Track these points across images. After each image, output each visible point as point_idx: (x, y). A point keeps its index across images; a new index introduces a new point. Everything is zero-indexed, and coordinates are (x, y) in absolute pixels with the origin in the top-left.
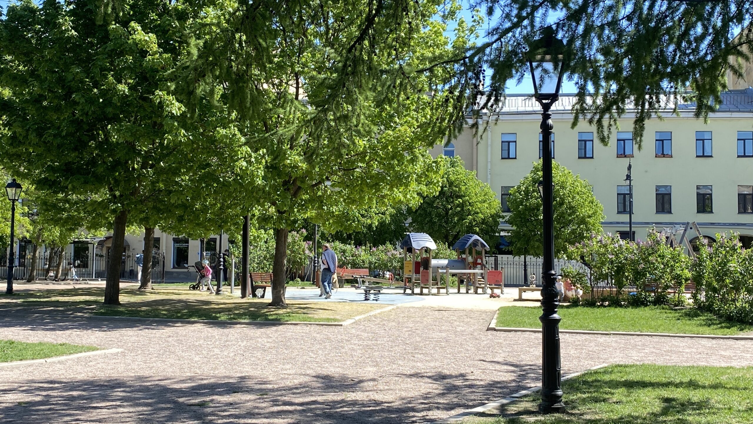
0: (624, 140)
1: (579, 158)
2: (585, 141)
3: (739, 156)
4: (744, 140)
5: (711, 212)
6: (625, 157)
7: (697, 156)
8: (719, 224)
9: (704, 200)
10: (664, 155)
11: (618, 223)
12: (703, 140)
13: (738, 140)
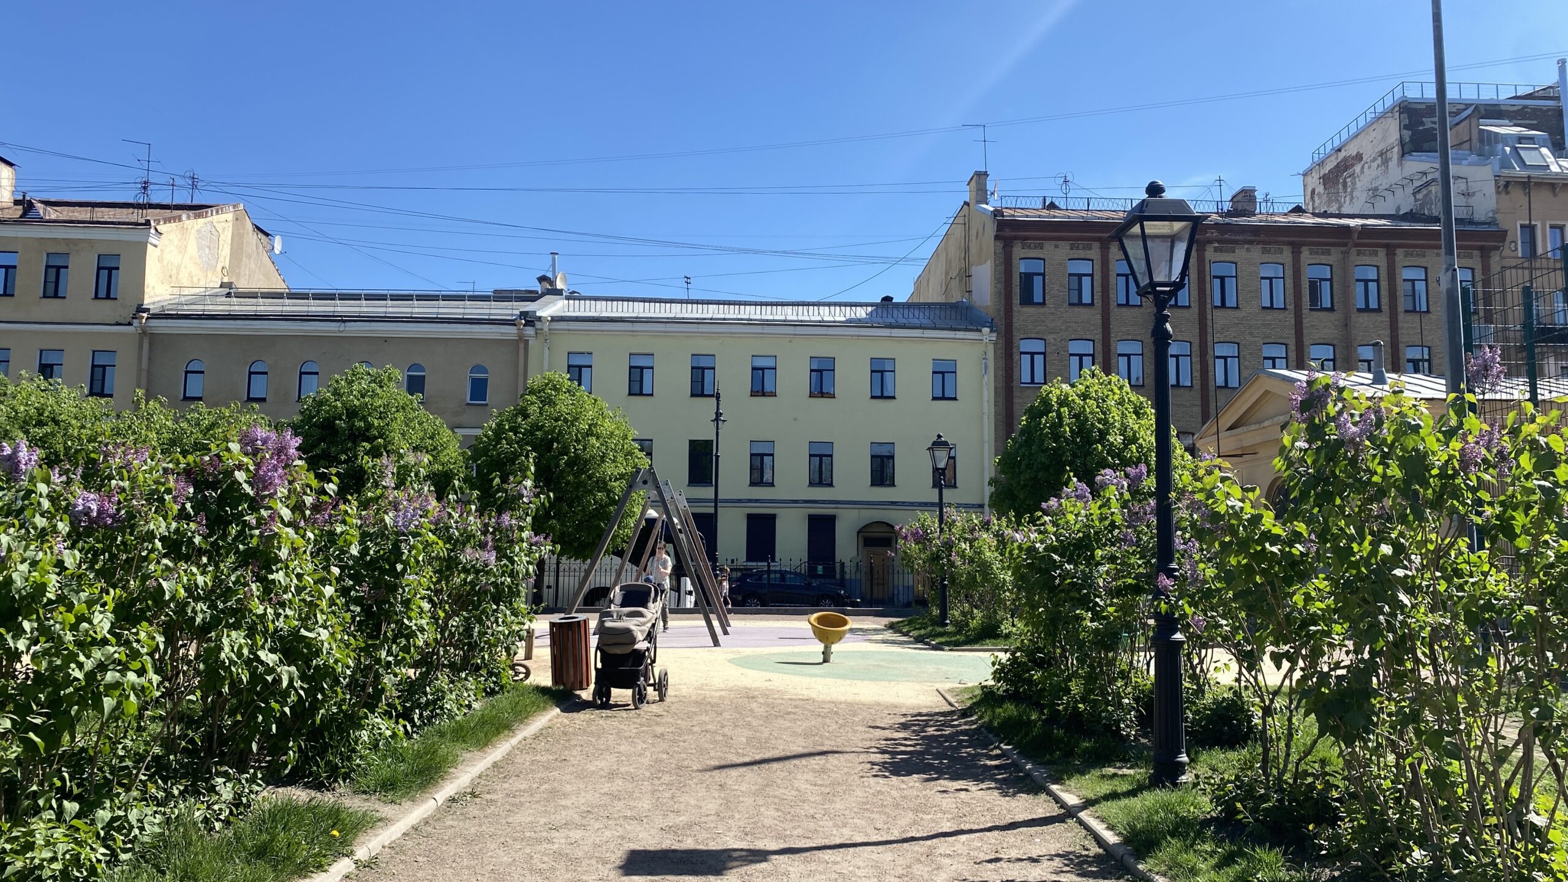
0: (763, 369)
1: (693, 395)
2: (703, 369)
3: (934, 399)
4: (943, 373)
5: (893, 485)
6: (764, 395)
7: (873, 397)
8: (903, 503)
9: (882, 466)
10: (822, 395)
11: (750, 501)
12: (882, 372)
13: (934, 372)
